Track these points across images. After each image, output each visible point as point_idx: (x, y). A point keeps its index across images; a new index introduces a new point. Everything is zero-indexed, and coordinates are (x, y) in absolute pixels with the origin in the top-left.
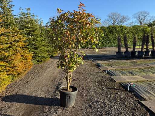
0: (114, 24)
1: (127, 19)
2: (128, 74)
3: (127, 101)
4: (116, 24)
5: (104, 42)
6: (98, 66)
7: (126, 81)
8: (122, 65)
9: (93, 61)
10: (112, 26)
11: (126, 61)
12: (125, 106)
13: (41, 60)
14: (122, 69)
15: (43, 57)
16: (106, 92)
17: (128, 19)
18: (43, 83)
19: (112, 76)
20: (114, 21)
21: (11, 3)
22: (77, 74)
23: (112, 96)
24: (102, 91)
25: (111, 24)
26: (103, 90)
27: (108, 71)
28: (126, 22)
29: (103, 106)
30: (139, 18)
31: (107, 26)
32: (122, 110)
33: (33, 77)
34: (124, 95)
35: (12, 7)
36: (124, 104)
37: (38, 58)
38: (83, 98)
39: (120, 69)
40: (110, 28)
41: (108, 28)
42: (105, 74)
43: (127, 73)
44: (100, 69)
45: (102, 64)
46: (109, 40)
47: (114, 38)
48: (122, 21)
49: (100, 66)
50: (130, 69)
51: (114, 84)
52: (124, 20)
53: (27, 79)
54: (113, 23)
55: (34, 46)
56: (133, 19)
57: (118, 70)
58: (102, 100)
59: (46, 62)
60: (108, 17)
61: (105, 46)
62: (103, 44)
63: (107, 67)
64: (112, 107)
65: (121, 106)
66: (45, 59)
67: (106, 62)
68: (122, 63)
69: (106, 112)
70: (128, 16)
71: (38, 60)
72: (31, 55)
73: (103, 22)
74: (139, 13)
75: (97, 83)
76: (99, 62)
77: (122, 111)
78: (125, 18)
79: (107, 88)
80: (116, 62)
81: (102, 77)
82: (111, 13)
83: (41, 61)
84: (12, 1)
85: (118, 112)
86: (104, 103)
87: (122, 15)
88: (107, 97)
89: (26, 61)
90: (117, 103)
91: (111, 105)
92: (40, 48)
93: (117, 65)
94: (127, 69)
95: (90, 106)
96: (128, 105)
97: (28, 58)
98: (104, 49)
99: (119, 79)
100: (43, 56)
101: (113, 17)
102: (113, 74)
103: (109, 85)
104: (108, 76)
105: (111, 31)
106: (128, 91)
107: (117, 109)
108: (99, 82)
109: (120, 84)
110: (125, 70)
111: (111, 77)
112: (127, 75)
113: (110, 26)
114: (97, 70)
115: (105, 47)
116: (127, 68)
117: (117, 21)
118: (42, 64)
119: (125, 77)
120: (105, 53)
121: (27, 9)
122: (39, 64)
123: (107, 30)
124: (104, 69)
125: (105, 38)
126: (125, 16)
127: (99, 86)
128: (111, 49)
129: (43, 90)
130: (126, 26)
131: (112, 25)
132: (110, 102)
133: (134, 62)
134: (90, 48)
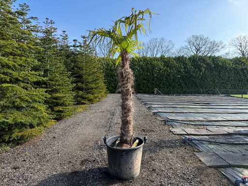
1: (220, 47)
17: (223, 48)
20: (198, 50)
28: (219, 51)
30: (241, 46)
52: (215, 49)
54: (195, 53)
56: (230, 47)
60: (187, 44)
62: (182, 88)
70: (221, 43)
73: (178, 51)
74: (240, 37)
78: (216, 45)
82: (193, 36)
87: (211, 40)
101: (195, 43)
117: (202, 49)
126: (217, 42)
134: (157, 94)
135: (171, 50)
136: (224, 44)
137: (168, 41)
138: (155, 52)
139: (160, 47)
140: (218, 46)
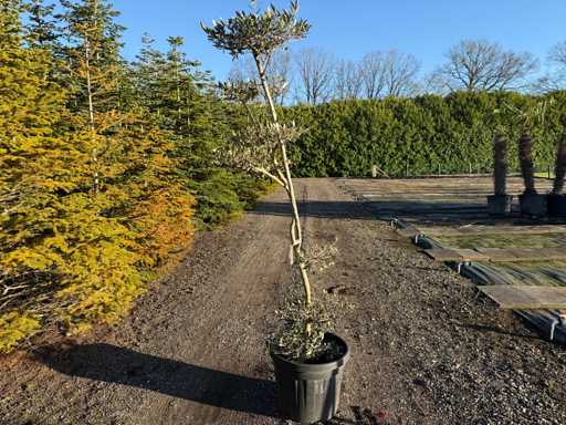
0: (470, 87)
1: (524, 66)
2: (542, 281)
3: (554, 377)
4: (478, 85)
5: (433, 155)
6: (423, 246)
7: (538, 306)
8: (513, 246)
9: (400, 227)
10: (463, 95)
11: (528, 230)
12: (548, 393)
13: (218, 218)
14: (516, 259)
15: (223, 207)
16: (470, 341)
17: (530, 67)
18: (240, 296)
19: (479, 284)
20: (473, 75)
21: (115, 21)
22: (350, 272)
23: (494, 354)
24: (453, 337)
25: (458, 84)
26: (455, 334)
27: (463, 266)
28: (522, 75)
29: (466, 385)
31: (446, 92)
32: (536, 404)
33: (201, 274)
34: (535, 353)
35: (119, 33)
36: (541, 384)
37: (207, 209)
38: (389, 355)
39: (506, 260)
40: (456, 103)
41: (448, 100)
42: (452, 277)
43: (537, 277)
44: (432, 258)
45: (438, 240)
46: (453, 147)
47: (471, 141)
48: (503, 75)
49: (430, 247)
50: (546, 261)
51: (491, 313)
52: (515, 69)
53: (186, 280)
54: (468, 81)
55: (195, 168)
57: (500, 265)
58: (458, 366)
59: (232, 223)
60: (449, 61)
61: (437, 170)
62: (430, 162)
63: (456, 249)
64: (498, 392)
65: (531, 393)
66: (229, 212)
67: (450, 231)
68: (512, 238)
69: (481, 406)
70: (528, 56)
71: (205, 216)
72: (189, 198)
73: (430, 77)
75: (430, 306)
76: (424, 231)
77: (539, 408)
78: (517, 60)
79: (470, 326)
80: (488, 233)
81: (446, 286)
82: (463, 43)
83: (218, 222)
84: (118, 13)
85: (524, 410)
86: (469, 377)
87: (506, 50)
88: (476, 356)
89: (174, 219)
90: (515, 381)
91: (495, 384)
92: (215, 178)
93: (493, 242)
94: (534, 262)
95: (418, 382)
96: (560, 390)
97: (180, 210)
98: (435, 183)
99: (512, 296)
100: (223, 202)
101: (468, 62)
102: (483, 277)
103: (476, 315)
104: (466, 283)
105: (462, 115)
106: (549, 341)
107: (520, 401)
108: (436, 304)
109: (516, 314)
110: (530, 265)
111: (479, 287)
112: (537, 283)
113: (456, 95)
114: (419, 260)
115: (435, 174)
116: (537, 259)
117: (484, 72)
118: (219, 230)
119: (530, 289)
120: (440, 198)
121: (173, 41)
122: (209, 230)
123: (447, 111)
124: (449, 259)
125: (439, 139)
126: (516, 56)
127: (438, 317)
128: (461, 181)
129: (247, 317)
130: (522, 93)
131: (465, 89)
132: (490, 374)
133: (561, 234)
134: (378, 177)
135: (412, 78)
136: (534, 59)
137: (405, 56)
138: (377, 83)
139: (388, 71)
140: (521, 65)
